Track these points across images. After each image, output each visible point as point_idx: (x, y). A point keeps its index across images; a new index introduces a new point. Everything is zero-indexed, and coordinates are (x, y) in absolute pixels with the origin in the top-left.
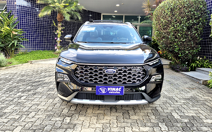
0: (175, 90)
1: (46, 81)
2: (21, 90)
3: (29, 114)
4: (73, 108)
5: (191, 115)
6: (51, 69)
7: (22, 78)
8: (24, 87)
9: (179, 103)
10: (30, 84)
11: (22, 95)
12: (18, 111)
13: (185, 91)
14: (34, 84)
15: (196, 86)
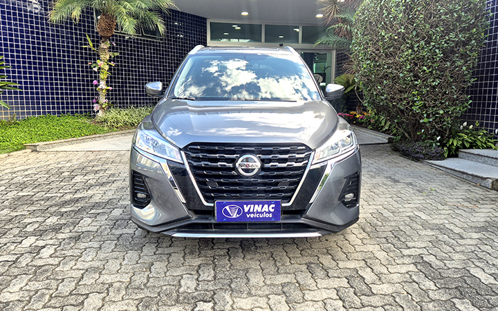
0: (440, 207)
1: (96, 199)
2: (30, 229)
3: (83, 302)
4: (206, 274)
6: (97, 166)
7: (21, 194)
8: (37, 219)
9: (469, 242)
10: (53, 209)
11: (41, 243)
12: (43, 295)
13: (465, 209)
14: (63, 210)
15: (481, 193)
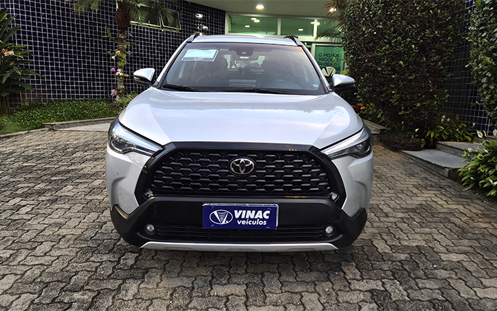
0: (387, 190)
1: (86, 171)
2: (19, 192)
3: (36, 247)
5: (414, 245)
6: (99, 144)
7: (25, 164)
9: (392, 220)
10: (45, 178)
11: (23, 203)
12: (8, 240)
14: (54, 178)
